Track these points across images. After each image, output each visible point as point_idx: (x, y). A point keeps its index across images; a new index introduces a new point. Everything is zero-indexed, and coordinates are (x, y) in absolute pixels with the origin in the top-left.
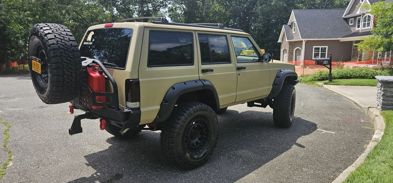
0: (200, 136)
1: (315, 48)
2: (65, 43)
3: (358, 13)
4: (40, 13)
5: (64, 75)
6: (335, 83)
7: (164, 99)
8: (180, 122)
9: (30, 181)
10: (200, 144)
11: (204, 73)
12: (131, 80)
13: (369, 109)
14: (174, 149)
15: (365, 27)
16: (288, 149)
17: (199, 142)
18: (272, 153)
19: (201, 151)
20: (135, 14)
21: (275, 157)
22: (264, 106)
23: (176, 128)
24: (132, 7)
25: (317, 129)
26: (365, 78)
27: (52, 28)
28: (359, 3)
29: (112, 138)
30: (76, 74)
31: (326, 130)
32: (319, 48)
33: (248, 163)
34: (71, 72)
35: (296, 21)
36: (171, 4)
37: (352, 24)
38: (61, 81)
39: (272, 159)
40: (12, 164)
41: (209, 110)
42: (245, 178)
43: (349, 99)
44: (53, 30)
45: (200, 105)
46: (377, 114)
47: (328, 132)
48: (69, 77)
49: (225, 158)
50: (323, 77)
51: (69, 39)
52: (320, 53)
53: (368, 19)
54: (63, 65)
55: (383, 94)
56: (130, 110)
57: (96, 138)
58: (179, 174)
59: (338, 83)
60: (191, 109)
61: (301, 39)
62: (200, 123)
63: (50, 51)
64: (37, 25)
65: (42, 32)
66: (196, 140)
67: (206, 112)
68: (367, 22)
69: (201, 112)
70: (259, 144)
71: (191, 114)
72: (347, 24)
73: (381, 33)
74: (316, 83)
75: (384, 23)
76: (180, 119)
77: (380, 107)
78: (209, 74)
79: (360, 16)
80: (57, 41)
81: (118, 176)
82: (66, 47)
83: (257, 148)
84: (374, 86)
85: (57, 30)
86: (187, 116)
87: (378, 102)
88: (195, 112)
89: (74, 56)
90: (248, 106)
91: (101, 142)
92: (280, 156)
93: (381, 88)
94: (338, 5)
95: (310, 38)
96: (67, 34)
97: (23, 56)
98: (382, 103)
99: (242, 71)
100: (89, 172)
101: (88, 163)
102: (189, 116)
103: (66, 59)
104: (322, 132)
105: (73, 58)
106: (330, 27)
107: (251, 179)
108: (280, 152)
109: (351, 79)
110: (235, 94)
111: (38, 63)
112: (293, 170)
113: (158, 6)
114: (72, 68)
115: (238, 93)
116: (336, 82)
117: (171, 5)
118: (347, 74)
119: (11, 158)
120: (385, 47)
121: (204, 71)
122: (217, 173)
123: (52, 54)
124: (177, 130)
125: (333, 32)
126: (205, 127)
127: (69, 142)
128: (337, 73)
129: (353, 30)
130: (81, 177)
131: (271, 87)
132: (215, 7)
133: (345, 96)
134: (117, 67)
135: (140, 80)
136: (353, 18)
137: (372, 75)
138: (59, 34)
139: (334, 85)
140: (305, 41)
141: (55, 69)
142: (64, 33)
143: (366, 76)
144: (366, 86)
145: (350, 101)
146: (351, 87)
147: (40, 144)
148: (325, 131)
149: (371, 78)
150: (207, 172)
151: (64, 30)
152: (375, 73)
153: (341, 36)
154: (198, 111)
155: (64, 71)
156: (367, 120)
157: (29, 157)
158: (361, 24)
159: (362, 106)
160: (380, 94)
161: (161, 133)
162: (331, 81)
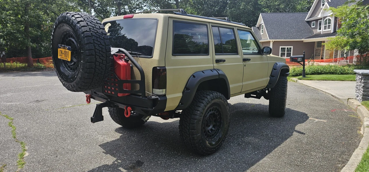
0: (214, 123)
1: (281, 48)
2: (97, 31)
3: (320, 16)
4: (22, 13)
5: (97, 62)
6: (308, 79)
7: (186, 87)
8: (200, 109)
9: (53, 170)
10: (214, 131)
11: (218, 63)
12: (158, 68)
13: (349, 100)
14: (194, 135)
15: (326, 29)
16: (291, 136)
17: (213, 129)
18: (277, 140)
19: (215, 137)
20: (112, 15)
21: (281, 143)
22: (258, 97)
23: (196, 115)
24: (109, 9)
25: (309, 118)
26: (334, 74)
27: (83, 16)
28: (320, 8)
29: (120, 128)
30: (107, 62)
31: (317, 118)
32: (285, 48)
33: (259, 149)
34: (103, 59)
35: (263, 23)
36: (147, 6)
37: (314, 26)
38: (94, 68)
39: (279, 145)
40: (28, 154)
41: (223, 99)
42: (261, 162)
43: (325, 92)
44: (84, 18)
45: (216, 94)
46: (358, 104)
47: (320, 120)
48: (100, 64)
49: (235, 145)
50: (296, 73)
51: (99, 27)
52: (286, 52)
53: (328, 22)
54: (96, 52)
55: (363, 86)
56: (157, 97)
57: (104, 129)
58: (198, 160)
59: (312, 78)
60: (208, 97)
61: (269, 40)
62: (215, 111)
63: (84, 38)
64: (67, 13)
65: (74, 20)
66: (211, 127)
67: (220, 100)
68: (327, 25)
69: (217, 100)
70: (262, 132)
71: (209, 102)
72: (309, 27)
73: (347, 34)
74: (291, 79)
75: (349, 25)
76: (200, 107)
77: (360, 97)
78: (222, 64)
79: (321, 19)
80: (90, 29)
81: (139, 163)
82: (98, 35)
83: (262, 135)
84: (344, 81)
85: (87, 18)
86: (206, 104)
87: (358, 94)
88: (212, 100)
89: (105, 43)
90: (245, 97)
91: (111, 132)
92: (286, 141)
93: (361, 80)
94: (300, 9)
95: (277, 39)
96: (97, 22)
97: (4, 54)
98: (363, 94)
99: (247, 63)
100: (109, 160)
101: (105, 151)
102: (208, 104)
103: (99, 46)
104: (315, 120)
105: (104, 46)
106: (294, 29)
107: (267, 163)
108: (284, 139)
109: (322, 75)
110: (241, 84)
111: (67, 51)
112: (303, 154)
113: (134, 8)
114: (104, 56)
115: (244, 83)
116: (309, 77)
117: (147, 8)
118: (318, 70)
119: (25, 148)
120: (351, 46)
121: (218, 61)
122: (233, 158)
123: (85, 40)
124: (197, 117)
125: (297, 33)
126: (218, 114)
127: (78, 133)
128: (309, 69)
129: (315, 32)
130: (103, 164)
131: (269, 78)
132: (188, 10)
133: (321, 90)
134: (143, 55)
135: (167, 68)
136: (315, 21)
137: (340, 71)
138: (90, 22)
139: (307, 80)
140: (272, 41)
141: (88, 56)
142: (95, 21)
143: (335, 72)
144: (337, 80)
145: (327, 94)
146: (323, 82)
147: (50, 135)
148: (317, 120)
149: (340, 74)
150: (224, 158)
151: (94, 18)
152: (343, 69)
153: (305, 38)
154: (214, 99)
155: (96, 58)
156: (349, 110)
157: (43, 147)
158: (323, 26)
159: (341, 98)
160: (360, 86)
161: (180, 120)
162: (304, 76)
